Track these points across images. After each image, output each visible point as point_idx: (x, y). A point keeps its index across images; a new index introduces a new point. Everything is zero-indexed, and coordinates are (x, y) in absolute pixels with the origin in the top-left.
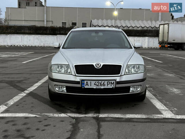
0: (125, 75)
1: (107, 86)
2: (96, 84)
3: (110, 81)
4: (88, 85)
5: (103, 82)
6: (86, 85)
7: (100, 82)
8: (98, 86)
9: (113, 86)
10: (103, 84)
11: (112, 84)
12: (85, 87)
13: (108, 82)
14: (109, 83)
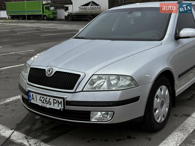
0: (82, 91)
1: (54, 105)
2: (41, 100)
3: (57, 99)
4: (33, 99)
5: (49, 98)
6: (32, 98)
7: (45, 97)
8: (43, 103)
9: (61, 108)
10: (49, 102)
11: (60, 104)
12: (31, 102)
13: (54, 100)
14: (55, 102)
